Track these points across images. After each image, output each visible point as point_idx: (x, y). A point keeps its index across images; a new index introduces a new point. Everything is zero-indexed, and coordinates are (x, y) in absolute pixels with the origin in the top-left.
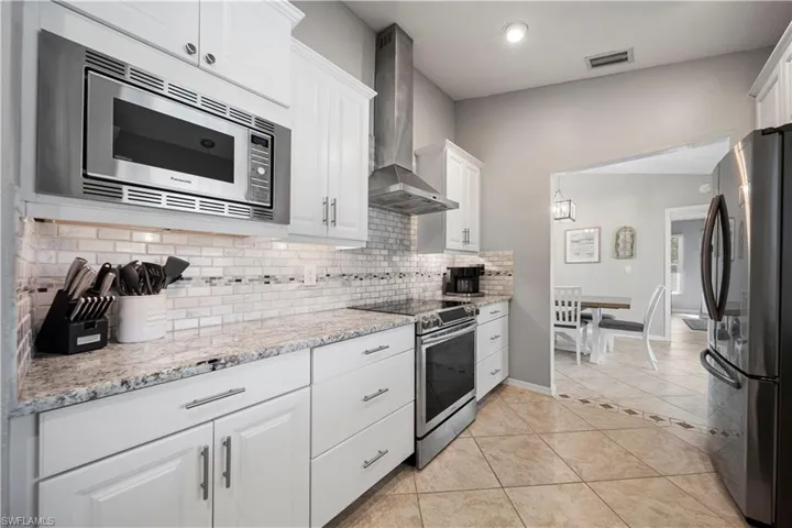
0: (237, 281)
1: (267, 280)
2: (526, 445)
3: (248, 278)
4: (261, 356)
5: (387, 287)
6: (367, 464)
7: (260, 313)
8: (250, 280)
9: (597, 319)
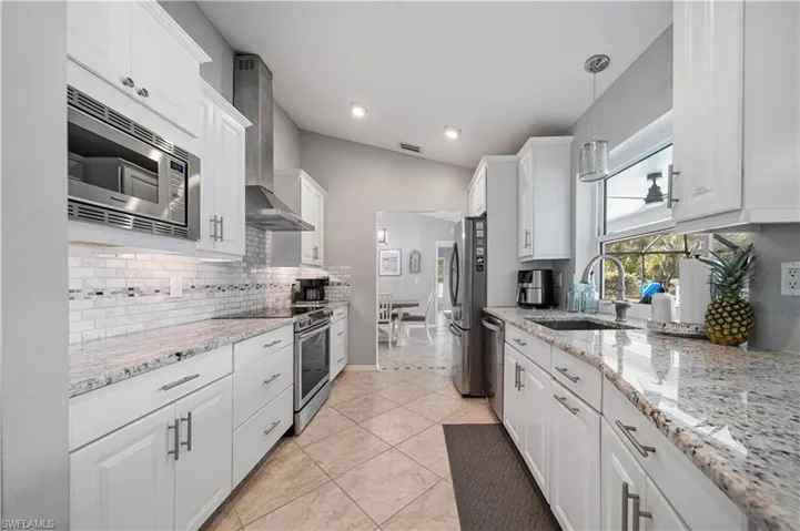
0: (98, 294)
1: (131, 292)
2: (366, 400)
3: (110, 291)
4: (207, 349)
5: (247, 298)
6: (267, 433)
7: (124, 327)
8: (113, 293)
9: (401, 317)
